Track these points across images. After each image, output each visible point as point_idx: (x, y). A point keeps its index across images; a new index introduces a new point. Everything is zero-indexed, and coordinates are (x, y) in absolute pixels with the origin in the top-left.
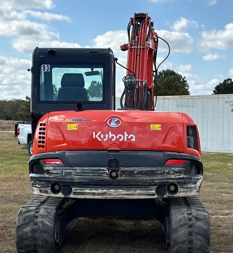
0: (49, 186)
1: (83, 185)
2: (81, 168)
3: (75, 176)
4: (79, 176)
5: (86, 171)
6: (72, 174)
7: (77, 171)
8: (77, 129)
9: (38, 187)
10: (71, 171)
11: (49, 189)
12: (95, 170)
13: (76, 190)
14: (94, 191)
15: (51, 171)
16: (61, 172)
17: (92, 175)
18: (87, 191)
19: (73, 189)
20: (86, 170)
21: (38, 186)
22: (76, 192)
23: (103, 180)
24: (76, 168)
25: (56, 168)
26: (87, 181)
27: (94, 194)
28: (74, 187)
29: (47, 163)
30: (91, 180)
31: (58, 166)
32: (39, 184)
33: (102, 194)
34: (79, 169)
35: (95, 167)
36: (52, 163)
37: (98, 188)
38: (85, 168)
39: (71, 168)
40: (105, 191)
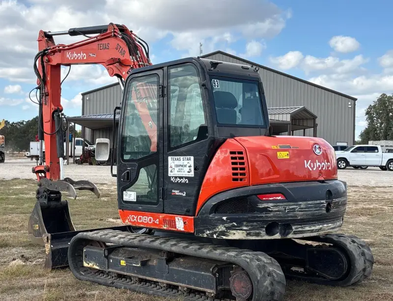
0: (263, 227)
1: (304, 222)
2: (305, 203)
3: (298, 213)
4: (303, 212)
5: (310, 206)
6: (297, 209)
7: (302, 206)
8: (288, 157)
9: (245, 230)
10: (295, 207)
11: (264, 231)
12: (317, 204)
13: (296, 228)
14: (313, 228)
15: (270, 208)
16: (283, 209)
17: (315, 209)
18: (307, 228)
19: (293, 228)
20: (309, 204)
21: (245, 228)
22: (296, 231)
23: (321, 215)
24: (301, 203)
25: (278, 204)
26: (310, 217)
27: (312, 231)
28: (294, 225)
29: (264, 199)
30: (313, 215)
31: (280, 201)
32: (247, 226)
33: (318, 230)
34: (303, 204)
35: (317, 200)
36: (271, 199)
37: (315, 223)
38: (309, 202)
39: (296, 203)
40: (321, 226)
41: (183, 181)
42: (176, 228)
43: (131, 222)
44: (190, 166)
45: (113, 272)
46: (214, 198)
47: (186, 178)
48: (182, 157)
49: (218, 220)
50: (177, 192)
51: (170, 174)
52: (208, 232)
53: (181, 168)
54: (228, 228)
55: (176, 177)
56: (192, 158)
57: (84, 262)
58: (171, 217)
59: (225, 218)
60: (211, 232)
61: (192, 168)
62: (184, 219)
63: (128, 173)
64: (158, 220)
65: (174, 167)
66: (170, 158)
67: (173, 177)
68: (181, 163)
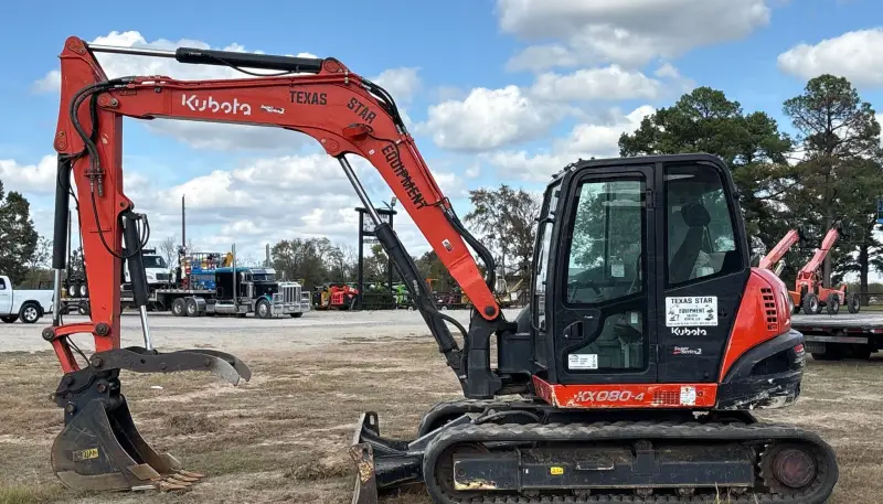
9: (786, 395)
21: (786, 392)
29: (798, 351)
32: (788, 389)
41: (697, 332)
42: (678, 402)
43: (581, 402)
44: (711, 311)
45: (529, 490)
46: (752, 355)
47: (702, 328)
48: (693, 299)
49: (761, 384)
50: (684, 350)
51: (669, 323)
52: (741, 403)
53: (691, 313)
54: (772, 394)
55: (682, 328)
56: (715, 299)
57: (456, 483)
58: (672, 387)
59: (770, 381)
60: (745, 402)
61: (715, 314)
62: (697, 389)
63: (580, 324)
64: (642, 394)
65: (677, 312)
66: (668, 300)
67: (675, 328)
68: (693, 305)
